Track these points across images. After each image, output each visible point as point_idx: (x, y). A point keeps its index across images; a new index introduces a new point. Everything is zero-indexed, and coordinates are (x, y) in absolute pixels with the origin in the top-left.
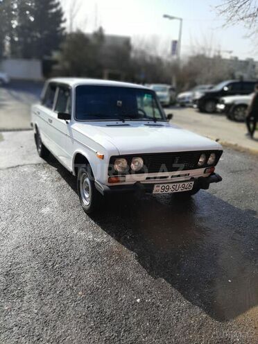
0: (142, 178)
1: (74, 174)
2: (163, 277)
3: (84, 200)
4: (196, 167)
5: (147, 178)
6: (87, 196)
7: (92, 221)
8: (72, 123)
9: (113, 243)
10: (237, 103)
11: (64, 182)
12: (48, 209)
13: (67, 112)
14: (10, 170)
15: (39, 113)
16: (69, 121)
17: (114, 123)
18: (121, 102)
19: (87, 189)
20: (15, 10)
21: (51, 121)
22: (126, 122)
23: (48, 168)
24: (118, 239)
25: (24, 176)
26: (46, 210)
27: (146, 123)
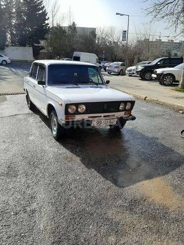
0: (86, 117)
1: (48, 117)
2: (94, 168)
3: (54, 132)
4: (119, 111)
5: (89, 117)
6: (55, 129)
7: (58, 143)
8: (46, 87)
9: (68, 153)
10: (165, 73)
11: (43, 123)
12: (33, 137)
13: (44, 80)
14: (11, 117)
15: (28, 82)
16: (44, 86)
17: (71, 86)
18: (76, 74)
19: (55, 125)
20: (14, 13)
21: (35, 86)
22: (79, 86)
23: (34, 116)
24: (72, 152)
25: (20, 120)
26: (31, 138)
27: (91, 86)
